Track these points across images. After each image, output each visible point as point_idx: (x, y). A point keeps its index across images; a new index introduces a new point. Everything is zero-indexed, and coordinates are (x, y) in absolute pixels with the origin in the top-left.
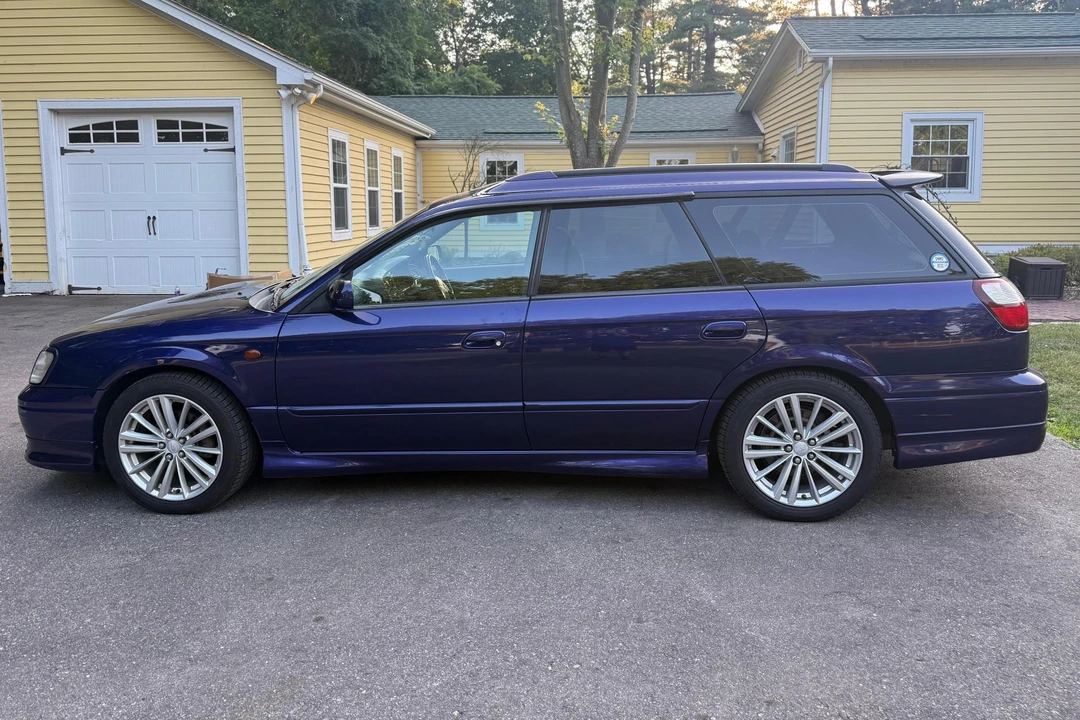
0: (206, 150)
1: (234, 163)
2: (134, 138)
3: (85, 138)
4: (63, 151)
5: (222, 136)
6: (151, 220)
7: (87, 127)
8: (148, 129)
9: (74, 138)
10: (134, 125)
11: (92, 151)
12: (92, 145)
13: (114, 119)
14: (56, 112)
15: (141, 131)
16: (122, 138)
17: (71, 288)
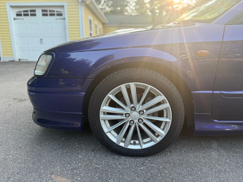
0: (56, 19)
1: (65, 23)
2: (35, 15)
3: (20, 15)
4: (15, 19)
5: (61, 15)
6: (41, 40)
7: (21, 12)
8: (39, 12)
9: (18, 15)
10: (34, 11)
11: (23, 19)
12: (23, 17)
13: (29, 9)
14: (12, 7)
15: (37, 13)
16: (32, 15)
17: (19, 60)
